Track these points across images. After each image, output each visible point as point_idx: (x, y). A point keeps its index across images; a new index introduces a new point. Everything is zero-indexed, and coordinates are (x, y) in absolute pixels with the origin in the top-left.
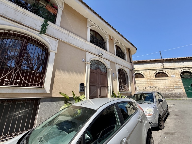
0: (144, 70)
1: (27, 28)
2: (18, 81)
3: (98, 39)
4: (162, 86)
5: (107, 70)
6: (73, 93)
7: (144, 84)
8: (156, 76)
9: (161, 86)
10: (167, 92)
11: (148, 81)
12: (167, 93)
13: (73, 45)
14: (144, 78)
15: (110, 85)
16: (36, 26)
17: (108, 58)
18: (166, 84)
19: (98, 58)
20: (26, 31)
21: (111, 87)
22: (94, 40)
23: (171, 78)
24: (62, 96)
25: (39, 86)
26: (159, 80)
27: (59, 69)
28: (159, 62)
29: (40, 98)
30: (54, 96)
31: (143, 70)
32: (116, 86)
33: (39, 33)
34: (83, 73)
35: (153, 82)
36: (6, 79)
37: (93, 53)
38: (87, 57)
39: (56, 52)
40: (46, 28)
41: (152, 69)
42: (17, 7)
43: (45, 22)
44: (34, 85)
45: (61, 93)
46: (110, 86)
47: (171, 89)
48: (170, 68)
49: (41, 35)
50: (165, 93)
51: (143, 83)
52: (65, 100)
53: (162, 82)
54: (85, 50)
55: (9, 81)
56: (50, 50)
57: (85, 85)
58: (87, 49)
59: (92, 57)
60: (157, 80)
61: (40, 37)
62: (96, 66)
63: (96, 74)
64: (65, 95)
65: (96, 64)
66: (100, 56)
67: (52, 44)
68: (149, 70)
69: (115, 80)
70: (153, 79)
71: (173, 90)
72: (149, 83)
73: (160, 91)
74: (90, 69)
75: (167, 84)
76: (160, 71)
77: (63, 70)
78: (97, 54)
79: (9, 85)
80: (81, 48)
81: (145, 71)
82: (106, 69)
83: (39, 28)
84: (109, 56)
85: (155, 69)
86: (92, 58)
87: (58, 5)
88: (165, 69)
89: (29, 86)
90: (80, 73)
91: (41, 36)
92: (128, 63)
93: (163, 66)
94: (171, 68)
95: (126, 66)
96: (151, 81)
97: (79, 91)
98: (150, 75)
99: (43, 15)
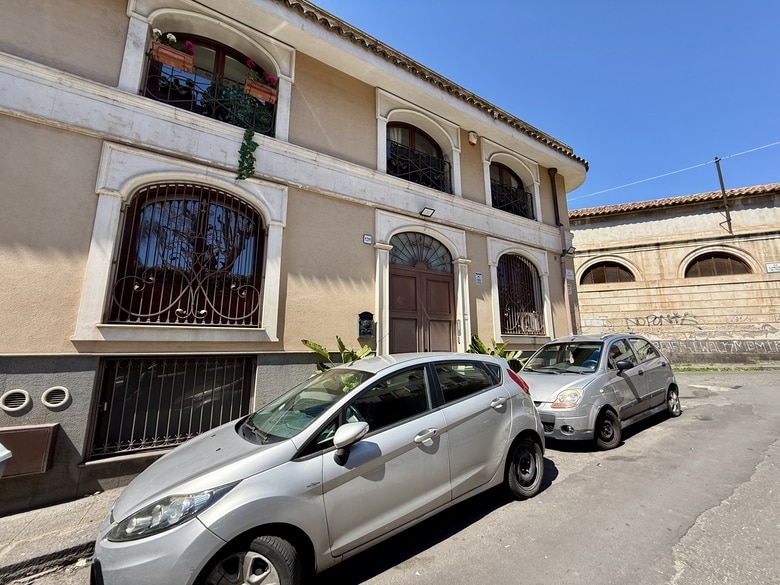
0: (635, 247)
1: (204, 168)
2: (203, 312)
3: (417, 156)
4: (717, 312)
5: (452, 265)
6: (340, 343)
7: (633, 307)
8: (692, 269)
9: (710, 312)
10: (737, 337)
11: (653, 292)
12: (739, 341)
13: (332, 194)
14: (634, 281)
15: (464, 315)
16: (226, 157)
17: (455, 221)
18: (735, 302)
19: (417, 226)
20: (204, 177)
21: (468, 323)
22: (402, 161)
23: (763, 276)
24: (311, 351)
25: (251, 325)
26: (702, 289)
27: (295, 275)
28: (709, 206)
29: (256, 355)
30: (289, 348)
31: (631, 247)
32: (489, 318)
33: (236, 176)
34: (369, 281)
35: (675, 298)
36: (179, 310)
37: (399, 211)
38: (378, 226)
39: (284, 225)
40: (253, 159)
41: (673, 243)
42: (178, 112)
43: (248, 137)
44: (240, 322)
45: (305, 342)
46: (464, 320)
47: (759, 323)
48: (762, 234)
49: (240, 182)
50: (730, 342)
51: (626, 300)
52: (320, 360)
53: (719, 296)
54: (371, 204)
55: (185, 315)
56: (269, 221)
57: (376, 319)
58: (379, 200)
59: (395, 225)
60: (695, 289)
61: (240, 187)
62: (413, 252)
63: (413, 281)
64: (318, 348)
65: (412, 245)
66: (425, 218)
67: (272, 203)
68: (658, 245)
69: (486, 296)
70: (677, 283)
71: (767, 328)
72: (654, 300)
73: (704, 334)
74: (392, 264)
75: (742, 303)
76: (710, 250)
77: (308, 276)
78: (415, 210)
79: (186, 322)
80: (356, 201)
81: (637, 249)
82: (452, 260)
83: (234, 161)
84: (460, 211)
85: (687, 242)
86: (395, 230)
87: (278, 70)
88: (736, 240)
89: (228, 324)
90: (357, 280)
91: (242, 185)
92: (545, 227)
93: (730, 225)
94: (767, 234)
95: (533, 242)
96: (666, 291)
97: (358, 336)
98: (661, 267)
99: (240, 116)
